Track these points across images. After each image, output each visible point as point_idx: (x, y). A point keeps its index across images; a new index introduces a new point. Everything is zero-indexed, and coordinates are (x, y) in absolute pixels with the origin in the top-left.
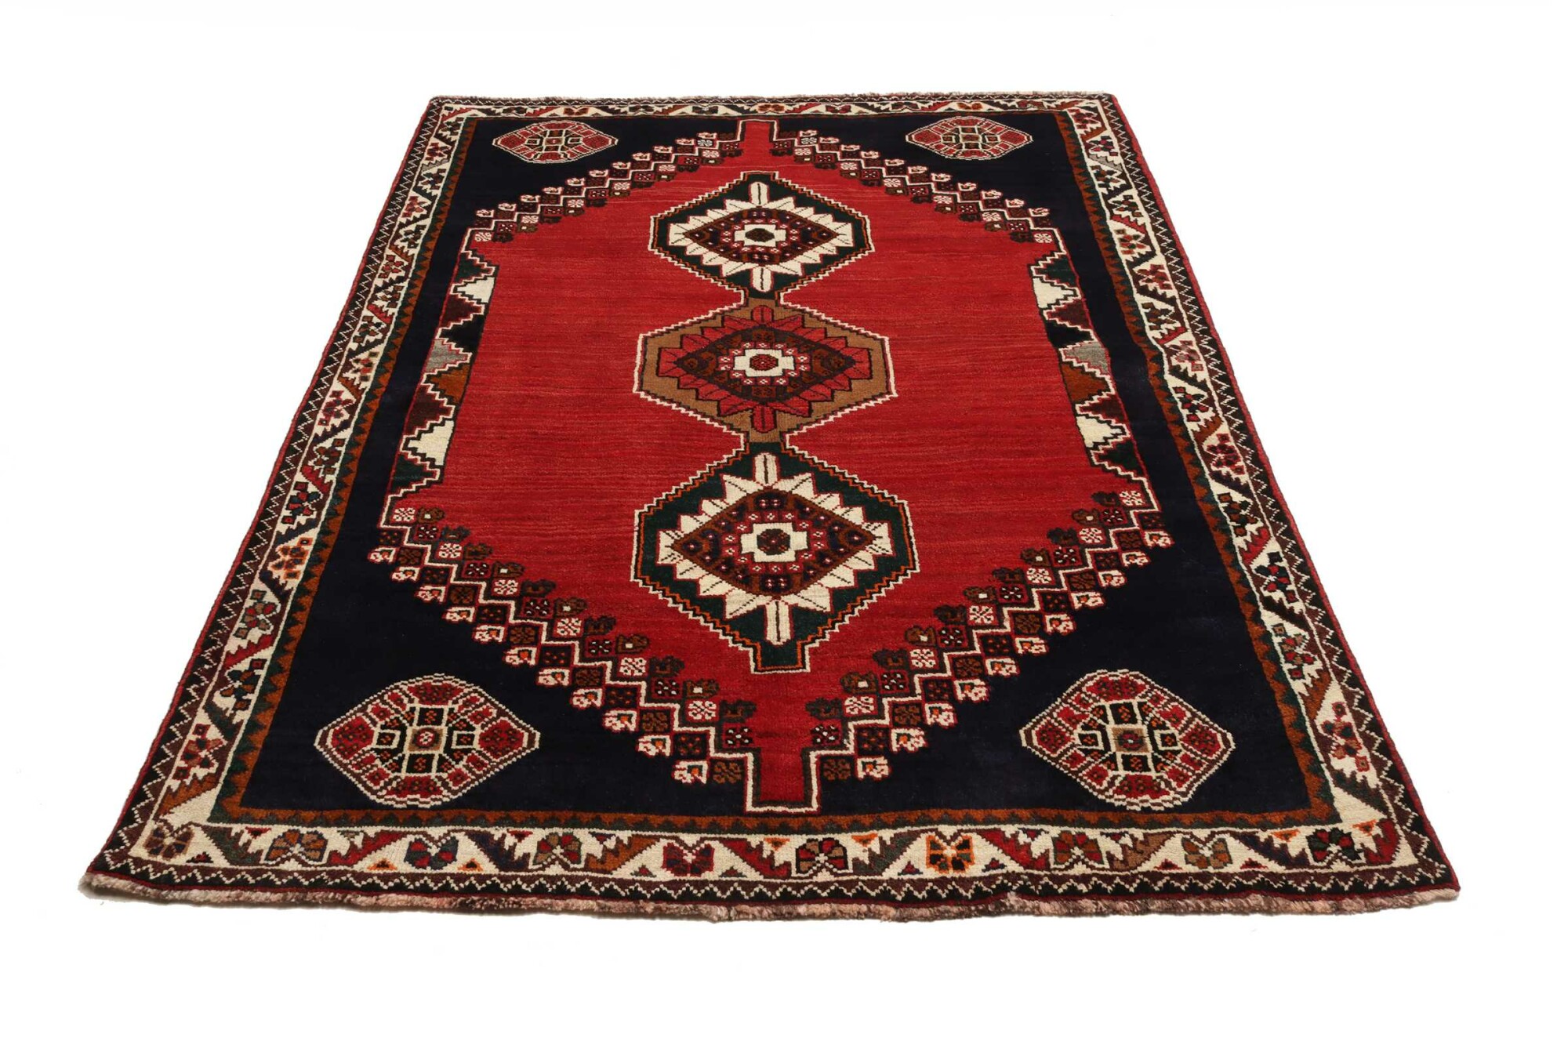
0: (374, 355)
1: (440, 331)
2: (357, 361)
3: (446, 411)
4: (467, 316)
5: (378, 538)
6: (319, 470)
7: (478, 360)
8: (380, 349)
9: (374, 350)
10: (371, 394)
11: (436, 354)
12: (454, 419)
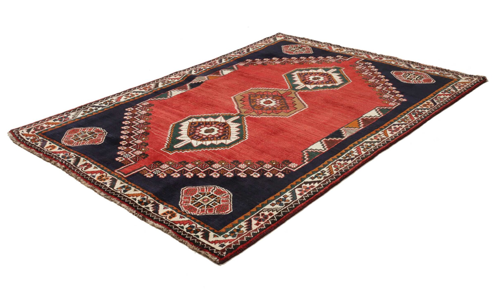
0: (371, 139)
1: (343, 139)
2: (378, 139)
3: (362, 119)
4: (330, 140)
5: (402, 103)
6: (409, 118)
7: (340, 127)
8: (368, 140)
9: (370, 141)
10: (382, 129)
11: (351, 133)
12: (362, 117)
